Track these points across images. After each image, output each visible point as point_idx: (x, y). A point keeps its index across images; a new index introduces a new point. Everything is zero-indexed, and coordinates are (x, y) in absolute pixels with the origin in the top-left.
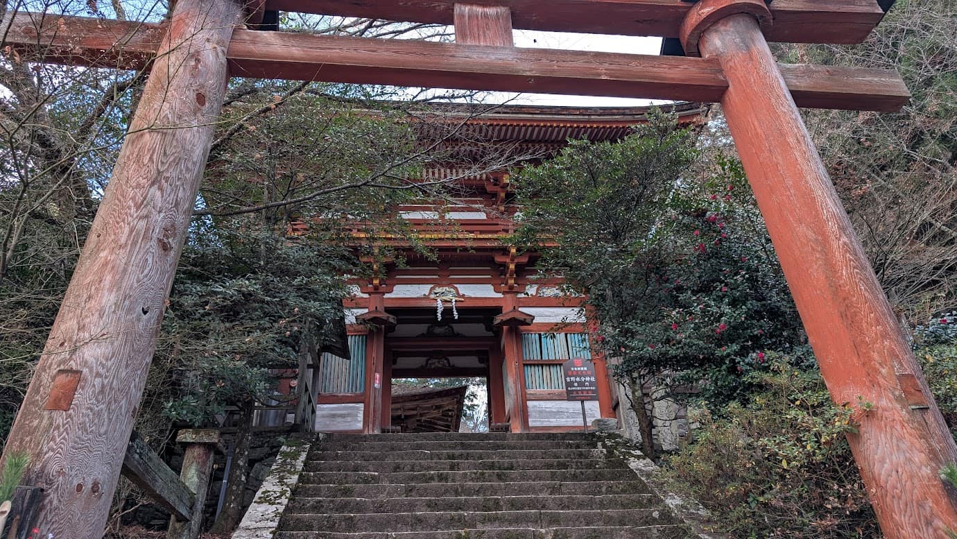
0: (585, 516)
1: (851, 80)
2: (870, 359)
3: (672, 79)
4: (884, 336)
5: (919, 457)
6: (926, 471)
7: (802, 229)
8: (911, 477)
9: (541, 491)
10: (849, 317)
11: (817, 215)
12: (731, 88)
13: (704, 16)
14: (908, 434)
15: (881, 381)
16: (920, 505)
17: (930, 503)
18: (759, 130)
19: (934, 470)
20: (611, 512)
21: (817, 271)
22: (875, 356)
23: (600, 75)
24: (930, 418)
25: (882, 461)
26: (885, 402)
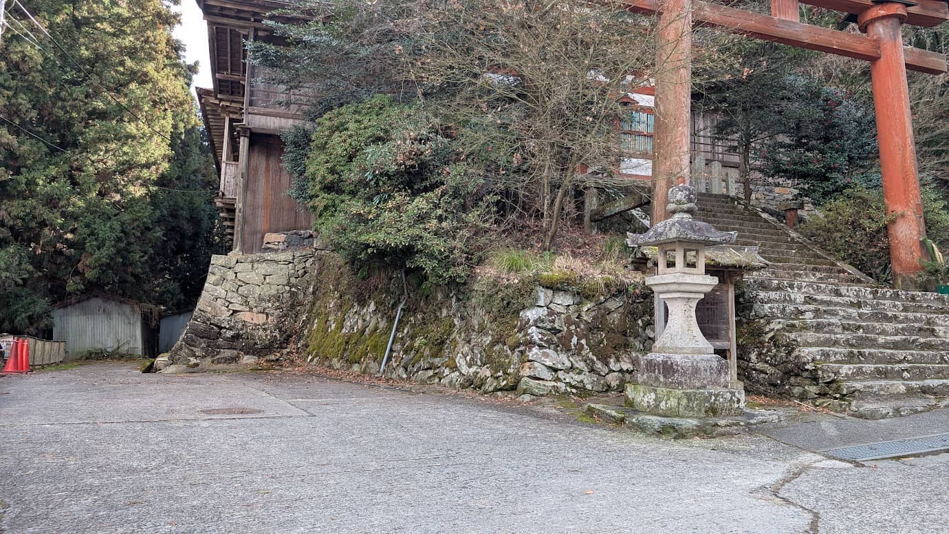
0: (765, 238)
1: (927, 59)
2: (909, 196)
3: (860, 51)
4: (915, 189)
5: (915, 233)
6: (916, 237)
7: (897, 139)
8: (911, 238)
9: (736, 224)
10: (906, 179)
11: (905, 134)
12: (882, 59)
13: (880, 15)
14: (914, 225)
15: (910, 205)
16: (911, 247)
17: (914, 247)
18: (890, 87)
19: (919, 238)
20: (774, 237)
21: (898, 158)
22: (911, 195)
23: (833, 45)
24: (922, 219)
25: (901, 233)
26: (910, 213)
